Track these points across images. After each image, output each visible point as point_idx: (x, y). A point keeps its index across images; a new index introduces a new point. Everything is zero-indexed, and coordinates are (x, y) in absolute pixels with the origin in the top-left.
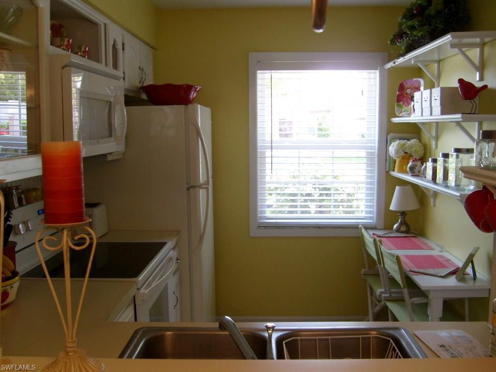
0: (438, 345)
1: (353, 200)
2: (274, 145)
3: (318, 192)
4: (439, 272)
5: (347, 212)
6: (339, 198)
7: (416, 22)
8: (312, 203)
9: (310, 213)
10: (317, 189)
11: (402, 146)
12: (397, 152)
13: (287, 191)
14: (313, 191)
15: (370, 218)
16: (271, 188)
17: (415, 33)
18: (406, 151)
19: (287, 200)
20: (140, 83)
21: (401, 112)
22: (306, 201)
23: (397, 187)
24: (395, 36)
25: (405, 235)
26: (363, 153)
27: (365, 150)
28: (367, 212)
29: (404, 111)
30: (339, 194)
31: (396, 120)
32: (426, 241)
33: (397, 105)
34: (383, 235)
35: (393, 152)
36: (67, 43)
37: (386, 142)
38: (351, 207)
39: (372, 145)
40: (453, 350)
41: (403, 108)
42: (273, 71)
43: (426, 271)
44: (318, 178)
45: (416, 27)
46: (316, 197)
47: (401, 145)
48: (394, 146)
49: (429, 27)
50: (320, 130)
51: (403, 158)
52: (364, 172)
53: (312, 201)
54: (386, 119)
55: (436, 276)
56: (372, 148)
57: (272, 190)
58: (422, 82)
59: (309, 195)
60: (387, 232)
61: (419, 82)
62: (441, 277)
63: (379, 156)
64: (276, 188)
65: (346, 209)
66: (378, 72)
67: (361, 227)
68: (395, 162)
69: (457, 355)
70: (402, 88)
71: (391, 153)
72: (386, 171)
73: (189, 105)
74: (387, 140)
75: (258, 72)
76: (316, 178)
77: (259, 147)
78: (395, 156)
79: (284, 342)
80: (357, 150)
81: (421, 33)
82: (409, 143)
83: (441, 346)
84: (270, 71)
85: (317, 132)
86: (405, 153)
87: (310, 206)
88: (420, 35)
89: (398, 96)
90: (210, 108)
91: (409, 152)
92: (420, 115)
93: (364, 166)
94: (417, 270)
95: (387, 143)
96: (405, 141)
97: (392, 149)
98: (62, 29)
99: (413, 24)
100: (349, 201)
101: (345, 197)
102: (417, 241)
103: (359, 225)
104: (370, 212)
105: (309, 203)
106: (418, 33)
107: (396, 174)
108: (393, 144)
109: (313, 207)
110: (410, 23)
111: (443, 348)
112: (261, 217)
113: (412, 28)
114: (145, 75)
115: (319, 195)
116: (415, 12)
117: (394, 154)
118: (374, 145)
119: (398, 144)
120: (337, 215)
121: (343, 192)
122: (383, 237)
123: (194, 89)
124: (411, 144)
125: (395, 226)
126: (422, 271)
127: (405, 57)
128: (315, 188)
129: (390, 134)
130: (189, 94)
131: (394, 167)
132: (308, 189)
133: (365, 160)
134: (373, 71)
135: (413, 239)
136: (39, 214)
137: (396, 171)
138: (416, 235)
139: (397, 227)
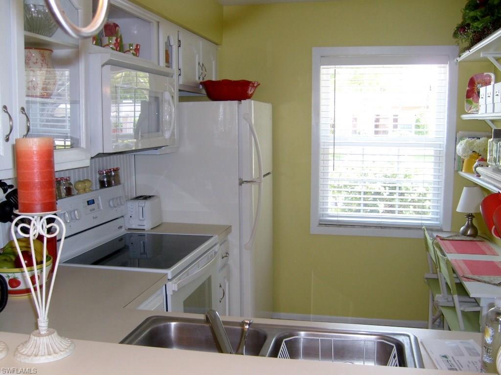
0: (440, 355)
1: (426, 200)
2: (337, 141)
3: (388, 191)
4: (494, 279)
5: (418, 213)
6: (409, 198)
7: (478, 13)
8: (381, 202)
9: (378, 212)
10: (387, 188)
11: (470, 145)
12: (464, 150)
13: (357, 189)
14: (382, 190)
15: (437, 219)
16: (340, 186)
17: (475, 24)
18: (474, 150)
19: (356, 198)
20: (199, 79)
21: (470, 109)
22: (375, 199)
23: (465, 188)
24: (458, 28)
25: (471, 238)
26: (431, 151)
27: (433, 148)
28: (433, 213)
29: (474, 108)
30: (410, 194)
31: (465, 117)
32: (492, 246)
33: (467, 101)
34: (448, 237)
35: (461, 151)
36: (115, 42)
37: (455, 139)
38: (423, 207)
39: (441, 143)
40: (455, 361)
41: (472, 103)
42: (337, 66)
43: (480, 278)
44: (389, 177)
45: (479, 18)
46: (385, 196)
47: (469, 143)
48: (461, 145)
49: (491, 17)
50: (418, 127)
51: (471, 157)
52: (432, 172)
53: (381, 200)
54: (455, 116)
55: (489, 283)
56: (440, 146)
57: (341, 188)
58: (493, 76)
59: (378, 193)
60: (453, 235)
61: (490, 77)
62: (494, 284)
63: (447, 155)
64: (345, 186)
65: (417, 210)
66: (447, 66)
67: (424, 229)
68: (463, 162)
69: (457, 367)
70: (472, 83)
71: (459, 151)
72: (455, 171)
73: (242, 101)
74: (456, 138)
75: (322, 67)
76: (386, 176)
77: (321, 144)
78: (462, 155)
79: (284, 341)
80: (424, 148)
81: (481, 25)
82: (478, 141)
83: (443, 356)
84: (334, 66)
85: (414, 129)
86: (474, 152)
87: (379, 205)
88: (480, 26)
89: (468, 92)
90: (272, 103)
91: (477, 151)
92: (492, 111)
93: (432, 165)
94: (471, 276)
95: (456, 141)
96: (473, 139)
97: (460, 147)
98: (117, 28)
99: (475, 14)
100: (419, 201)
101: (415, 197)
102: (482, 246)
103: (423, 226)
104: (437, 213)
105: (378, 202)
106: (479, 25)
107: (463, 174)
108: (461, 142)
109: (381, 207)
110: (472, 14)
111: (445, 359)
112: (323, 214)
113: (475, 19)
114: (206, 71)
115: (388, 193)
116: (478, 2)
117: (461, 153)
118: (443, 143)
119: (467, 142)
120: (407, 215)
121: (415, 192)
122: (447, 240)
123: (251, 85)
124: (479, 142)
125: (462, 229)
126: (476, 277)
127: (471, 51)
128: (385, 187)
129: (460, 132)
130: (247, 90)
131: (462, 167)
132: (377, 187)
133: (432, 159)
134: (443, 65)
135: (479, 244)
136: (88, 204)
137: (463, 171)
138: (484, 239)
139: (464, 229)
